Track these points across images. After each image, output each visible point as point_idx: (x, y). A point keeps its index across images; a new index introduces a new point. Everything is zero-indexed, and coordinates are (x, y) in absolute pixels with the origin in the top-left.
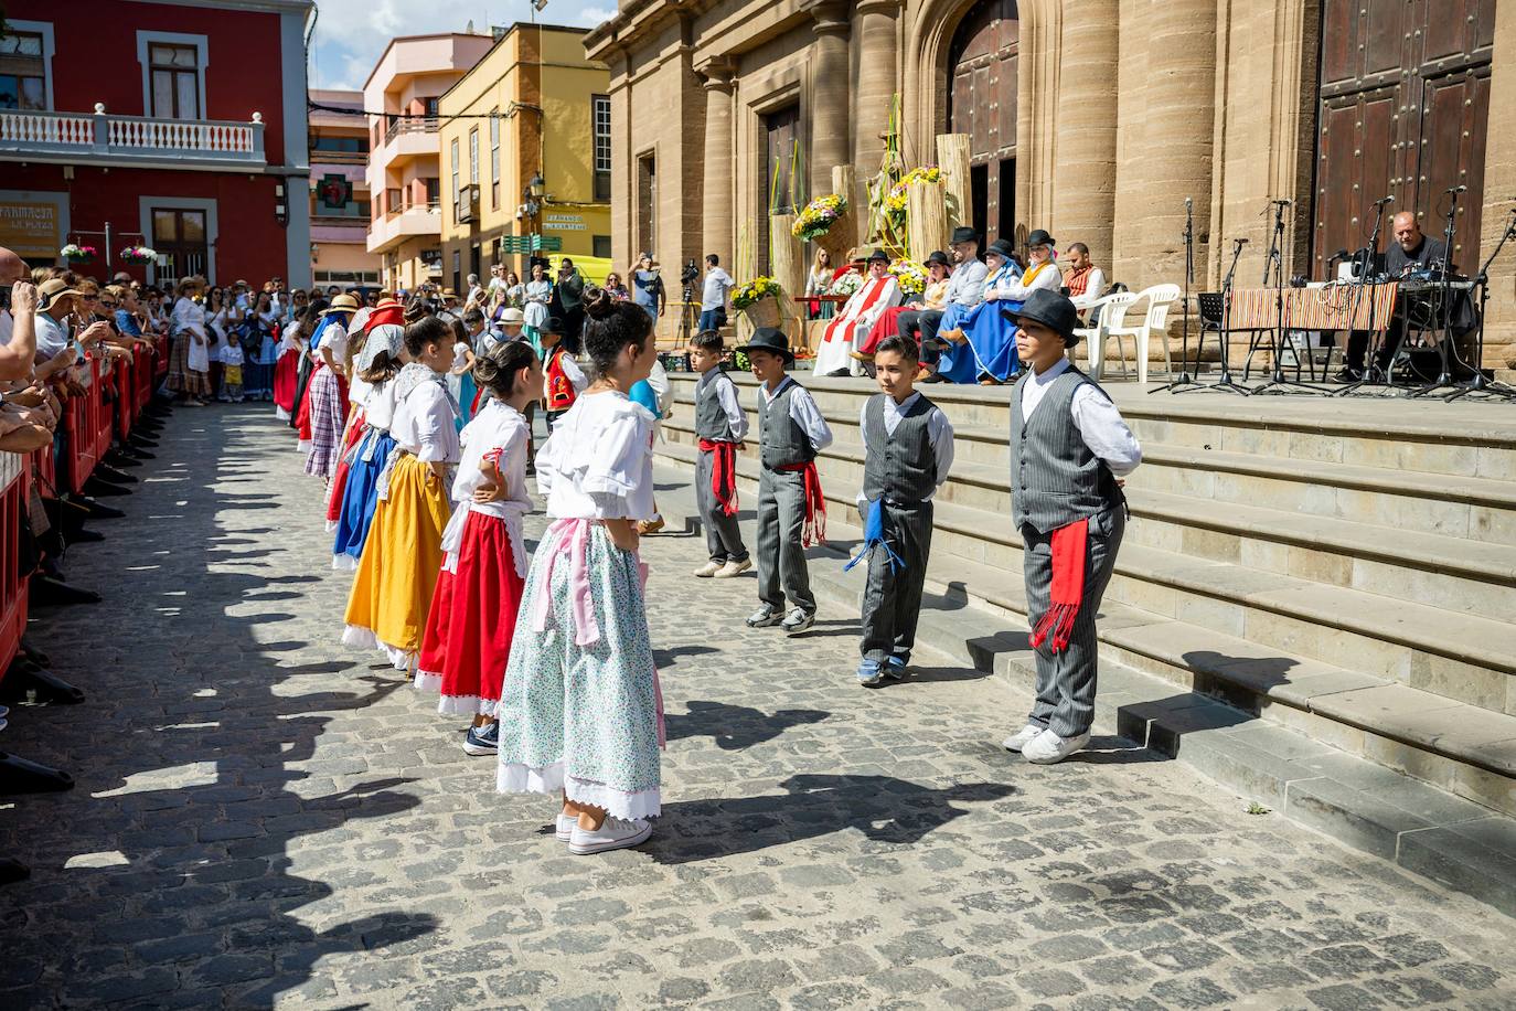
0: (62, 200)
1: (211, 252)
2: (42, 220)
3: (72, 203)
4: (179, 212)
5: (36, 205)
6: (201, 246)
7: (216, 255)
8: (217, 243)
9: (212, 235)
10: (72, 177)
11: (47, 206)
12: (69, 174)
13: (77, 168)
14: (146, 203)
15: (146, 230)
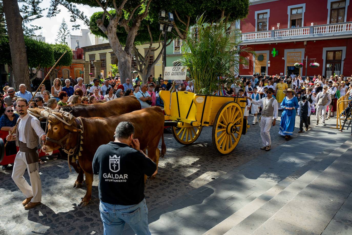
0: (303, 51)
1: (343, 63)
2: (297, 56)
3: (305, 51)
4: (334, 52)
5: (296, 52)
6: (340, 61)
7: (344, 64)
8: (345, 60)
9: (344, 57)
10: (306, 44)
11: (299, 52)
12: (305, 43)
13: (307, 41)
14: (325, 50)
15: (324, 57)
